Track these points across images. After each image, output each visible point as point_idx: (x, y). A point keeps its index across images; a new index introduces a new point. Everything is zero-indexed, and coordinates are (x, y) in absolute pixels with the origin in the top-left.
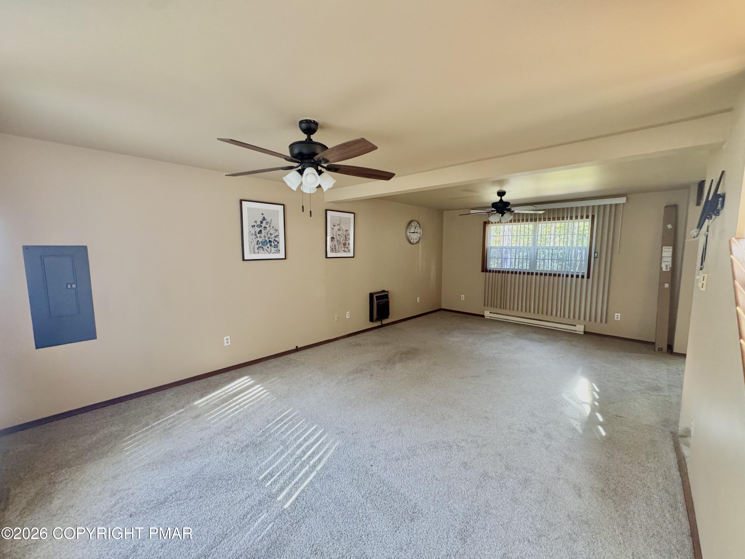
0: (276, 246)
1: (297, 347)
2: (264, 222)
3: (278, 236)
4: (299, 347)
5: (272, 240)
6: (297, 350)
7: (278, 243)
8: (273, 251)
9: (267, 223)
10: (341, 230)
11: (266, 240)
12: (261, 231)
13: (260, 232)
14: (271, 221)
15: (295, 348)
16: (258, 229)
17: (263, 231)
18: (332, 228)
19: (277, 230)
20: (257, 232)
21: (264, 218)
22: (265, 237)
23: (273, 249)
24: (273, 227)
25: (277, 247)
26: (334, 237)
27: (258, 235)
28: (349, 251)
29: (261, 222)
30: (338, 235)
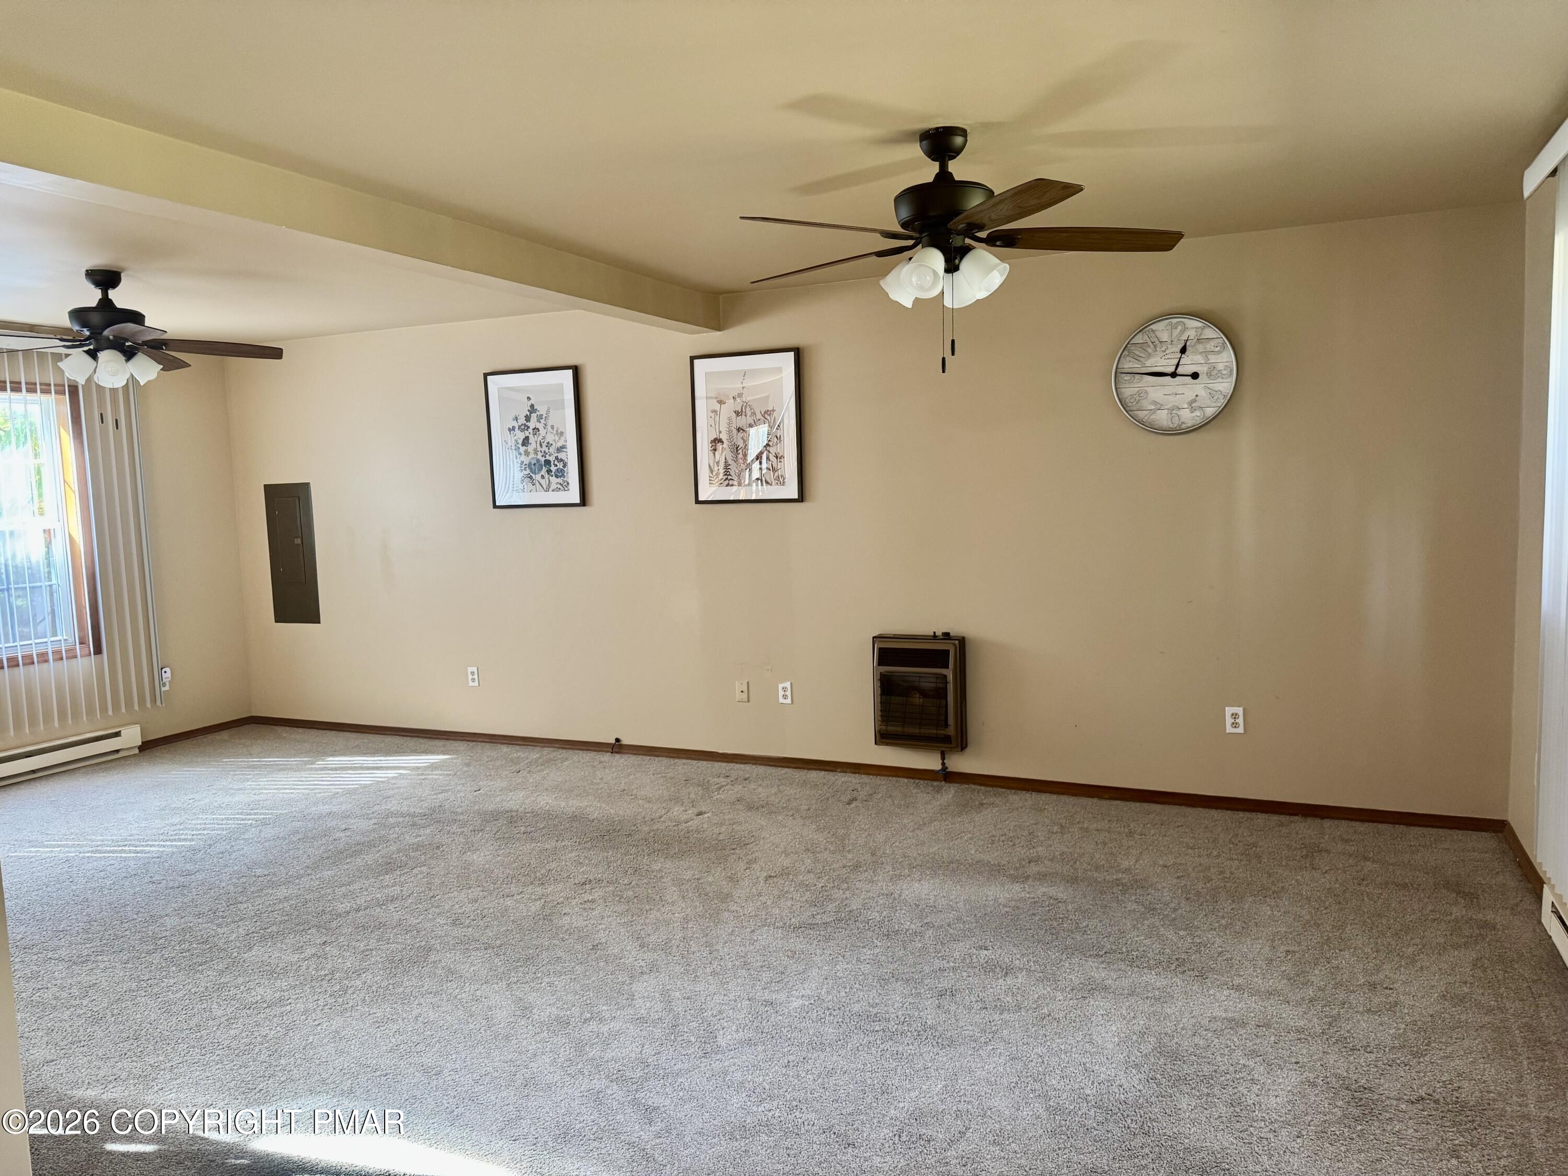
0: (560, 473)
1: (618, 740)
2: (534, 416)
3: (563, 447)
4: (625, 741)
5: (552, 459)
6: (617, 747)
7: (565, 465)
8: (553, 486)
9: (540, 418)
10: (749, 413)
11: (538, 460)
12: (527, 438)
13: (526, 442)
14: (548, 411)
15: (613, 741)
16: (521, 436)
17: (532, 439)
18: (714, 411)
19: (562, 434)
20: (520, 442)
21: (532, 406)
22: (536, 452)
23: (553, 479)
24: (552, 427)
25: (563, 476)
26: (724, 437)
27: (522, 449)
28: (780, 480)
29: (528, 418)
30: (735, 431)
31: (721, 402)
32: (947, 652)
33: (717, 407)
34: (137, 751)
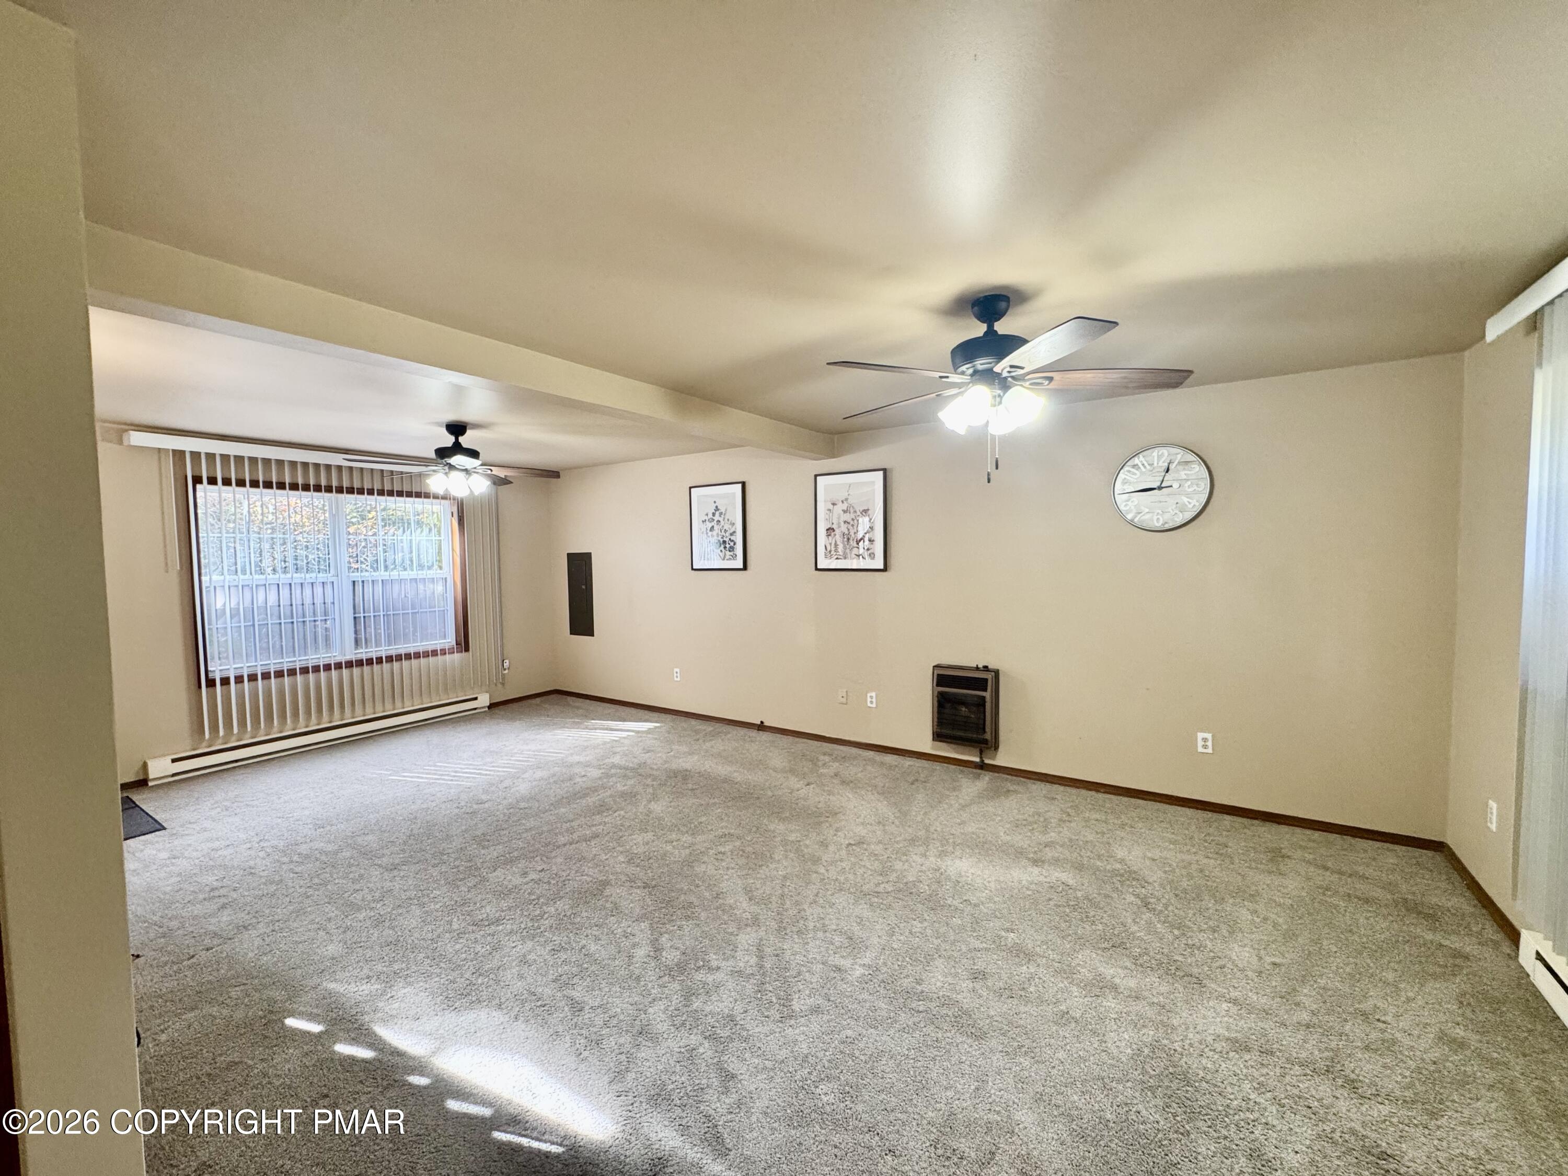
0: (732, 549)
1: (762, 722)
2: (717, 513)
3: (734, 532)
4: (766, 724)
5: (727, 540)
6: (761, 727)
7: (735, 544)
8: (727, 557)
9: (721, 514)
10: (852, 511)
11: (719, 541)
12: (713, 527)
13: (712, 529)
14: (726, 510)
15: (759, 723)
16: (709, 525)
17: (716, 527)
18: (829, 510)
19: (734, 524)
20: (709, 529)
21: (717, 507)
22: (718, 535)
23: (728, 553)
24: (728, 520)
25: (733, 550)
26: (834, 526)
27: (710, 533)
28: (872, 556)
29: (714, 514)
30: (843, 523)
31: (834, 504)
32: (986, 680)
33: (831, 507)
34: (487, 709)
